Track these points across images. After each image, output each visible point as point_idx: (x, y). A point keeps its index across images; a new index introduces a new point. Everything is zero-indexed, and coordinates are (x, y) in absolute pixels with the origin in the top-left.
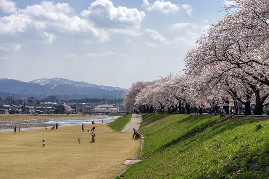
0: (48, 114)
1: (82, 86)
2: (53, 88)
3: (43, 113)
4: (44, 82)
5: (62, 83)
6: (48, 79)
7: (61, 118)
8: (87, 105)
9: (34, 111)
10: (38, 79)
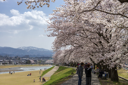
0: (22, 64)
1: (42, 51)
2: (28, 51)
3: (19, 64)
4: (24, 48)
5: (33, 49)
6: (26, 47)
7: (27, 66)
8: (43, 60)
9: (15, 63)
10: (21, 47)
